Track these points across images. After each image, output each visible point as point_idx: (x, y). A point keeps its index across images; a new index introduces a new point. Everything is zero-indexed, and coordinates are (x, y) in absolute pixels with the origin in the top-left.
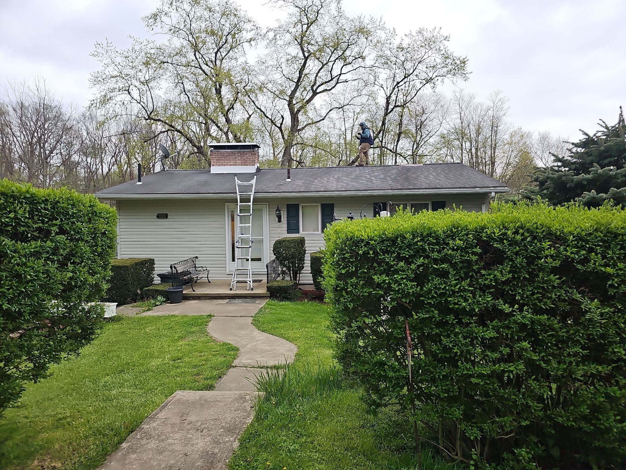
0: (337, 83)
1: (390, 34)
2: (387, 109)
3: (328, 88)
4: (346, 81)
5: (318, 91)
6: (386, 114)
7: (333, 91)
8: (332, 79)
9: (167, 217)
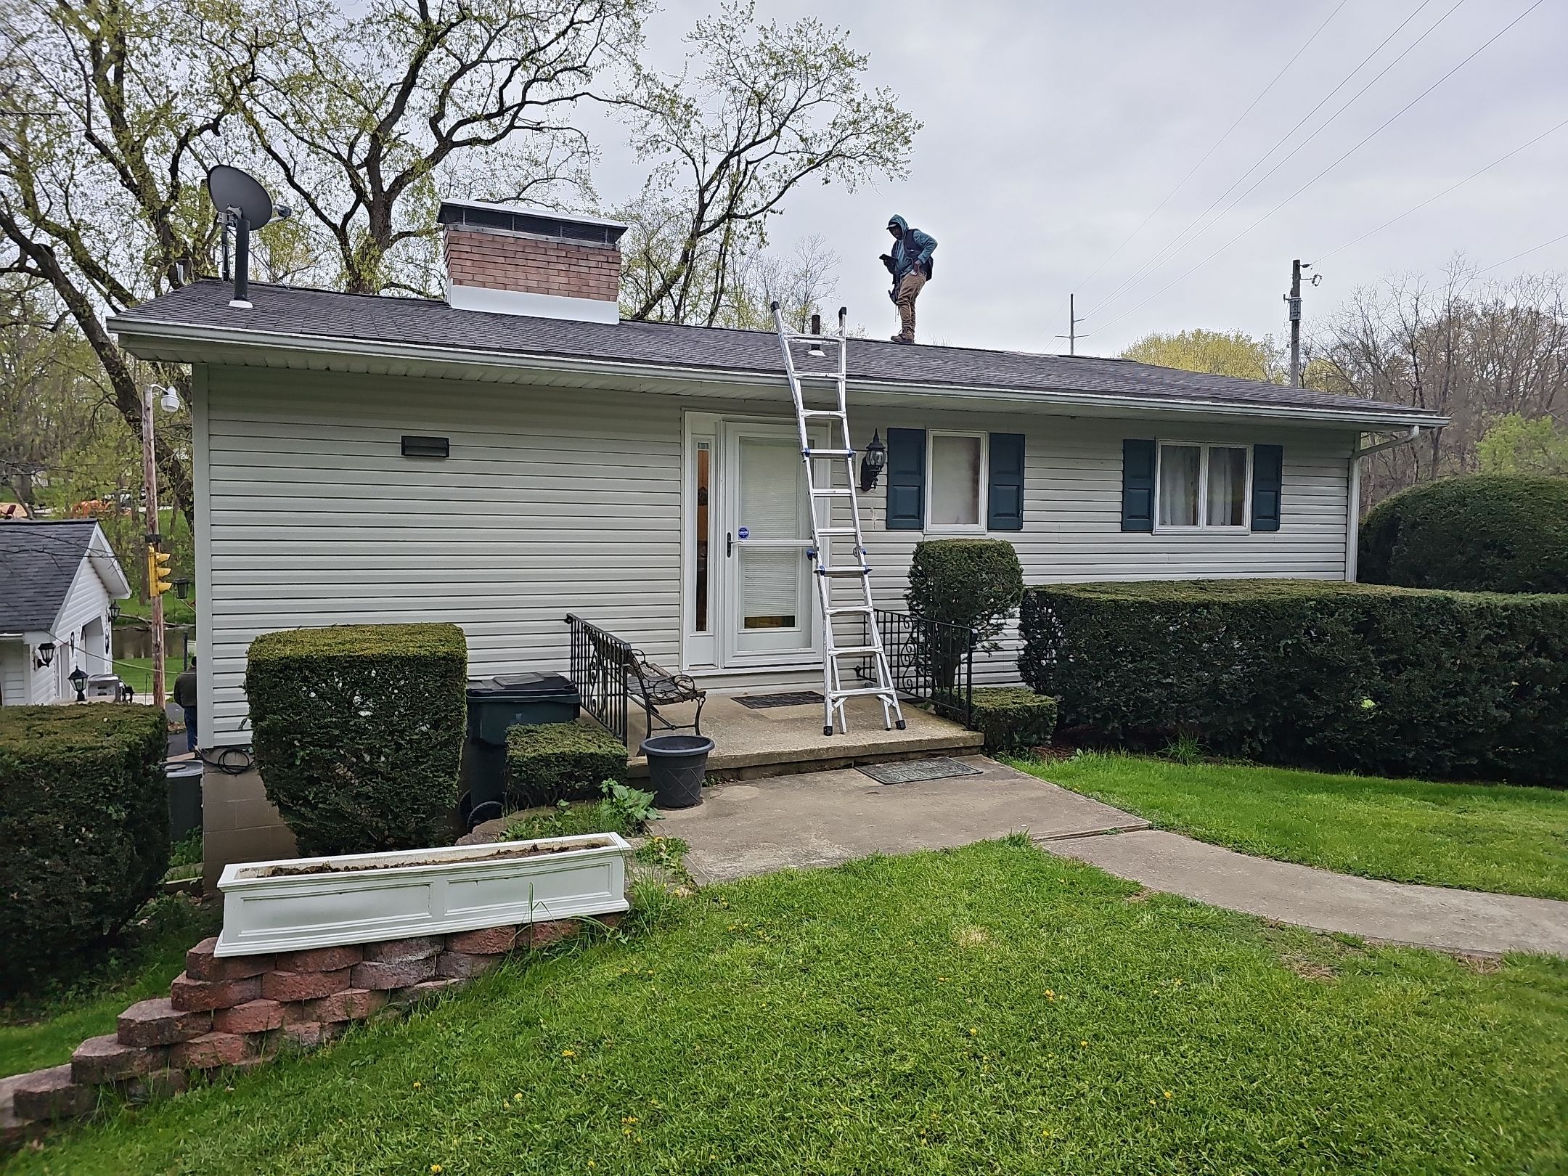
0: (511, 127)
1: (737, 13)
2: (700, 219)
3: (484, 137)
4: (538, 128)
5: (456, 138)
6: (696, 234)
7: (502, 145)
8: (501, 112)
9: (446, 450)
